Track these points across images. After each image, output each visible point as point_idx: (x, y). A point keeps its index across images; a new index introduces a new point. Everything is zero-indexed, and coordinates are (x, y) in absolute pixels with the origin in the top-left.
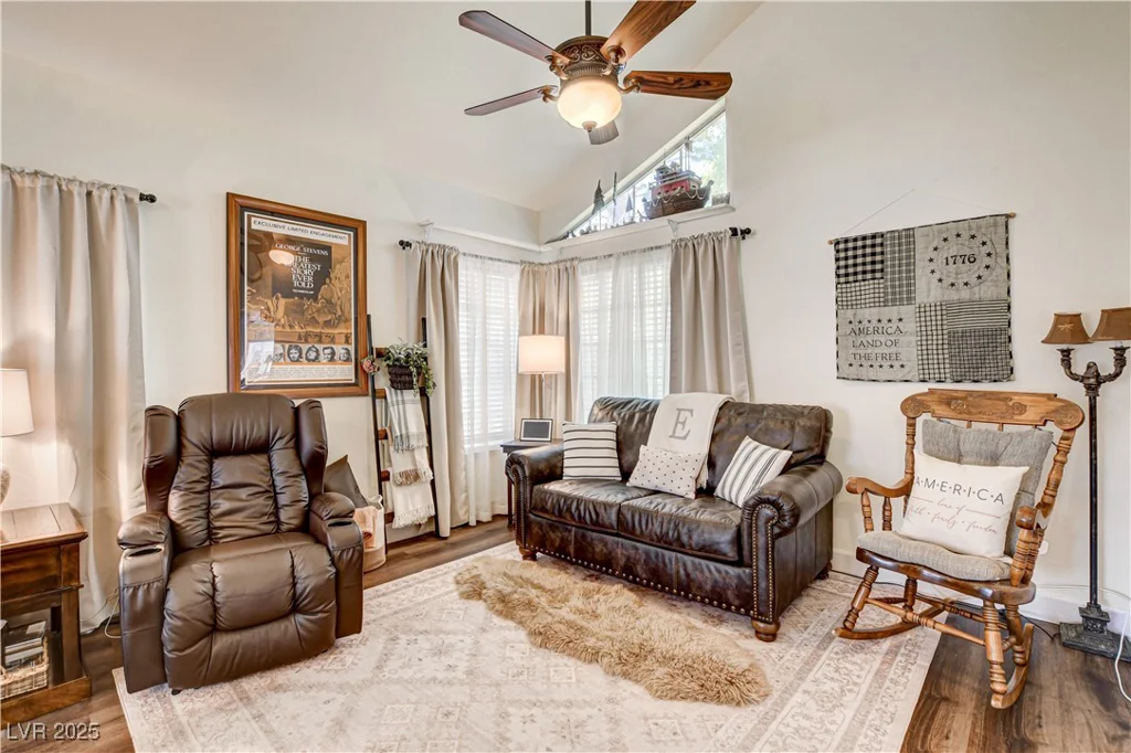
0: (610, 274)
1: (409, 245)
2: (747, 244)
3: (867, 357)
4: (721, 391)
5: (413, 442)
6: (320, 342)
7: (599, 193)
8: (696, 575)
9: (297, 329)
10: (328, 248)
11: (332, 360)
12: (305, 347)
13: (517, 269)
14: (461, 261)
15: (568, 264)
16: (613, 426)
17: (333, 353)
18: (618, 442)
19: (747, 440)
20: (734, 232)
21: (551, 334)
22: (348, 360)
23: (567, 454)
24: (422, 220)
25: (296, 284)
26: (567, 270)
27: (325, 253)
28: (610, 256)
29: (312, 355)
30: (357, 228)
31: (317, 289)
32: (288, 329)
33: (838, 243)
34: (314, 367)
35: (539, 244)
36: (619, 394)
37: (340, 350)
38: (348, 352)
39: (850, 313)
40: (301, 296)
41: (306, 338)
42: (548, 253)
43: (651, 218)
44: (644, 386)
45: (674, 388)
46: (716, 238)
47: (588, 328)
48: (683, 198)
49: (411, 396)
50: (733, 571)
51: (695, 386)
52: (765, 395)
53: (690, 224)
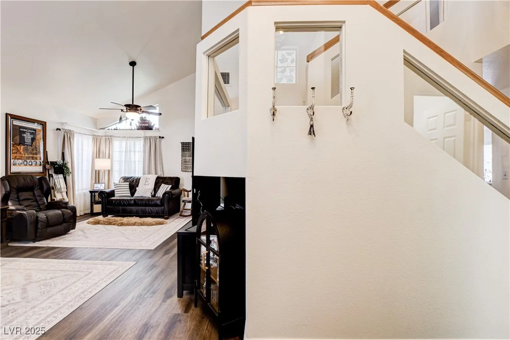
0: (125, 142)
1: (60, 130)
2: (163, 140)
3: (187, 167)
4: (156, 174)
5: (63, 190)
6: (33, 159)
7: (121, 118)
8: (153, 210)
9: (26, 155)
10: (35, 130)
11: (36, 165)
12: (28, 161)
13: (92, 137)
14: (75, 135)
15: (109, 137)
16: (128, 183)
17: (36, 163)
18: (130, 187)
19: (163, 184)
20: (160, 137)
21: (103, 158)
22: (41, 165)
23: (115, 191)
24: (63, 122)
25: (26, 141)
26: (109, 139)
27: (34, 132)
28: (125, 137)
29: (30, 163)
30: (44, 124)
31: (32, 143)
32: (23, 155)
33: (182, 143)
34: (31, 167)
35: (97, 129)
36: (128, 175)
37: (38, 162)
38: (41, 163)
39: (184, 158)
40: (27, 145)
41: (28, 158)
42: (101, 133)
43: (138, 129)
44: (135, 174)
45: (144, 174)
46: (155, 137)
47: (116, 156)
48: (147, 127)
49: (61, 176)
50: (160, 208)
51: (149, 173)
52: (166, 175)
53: (148, 133)
